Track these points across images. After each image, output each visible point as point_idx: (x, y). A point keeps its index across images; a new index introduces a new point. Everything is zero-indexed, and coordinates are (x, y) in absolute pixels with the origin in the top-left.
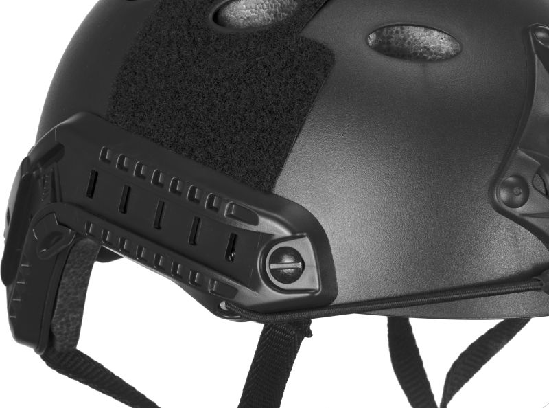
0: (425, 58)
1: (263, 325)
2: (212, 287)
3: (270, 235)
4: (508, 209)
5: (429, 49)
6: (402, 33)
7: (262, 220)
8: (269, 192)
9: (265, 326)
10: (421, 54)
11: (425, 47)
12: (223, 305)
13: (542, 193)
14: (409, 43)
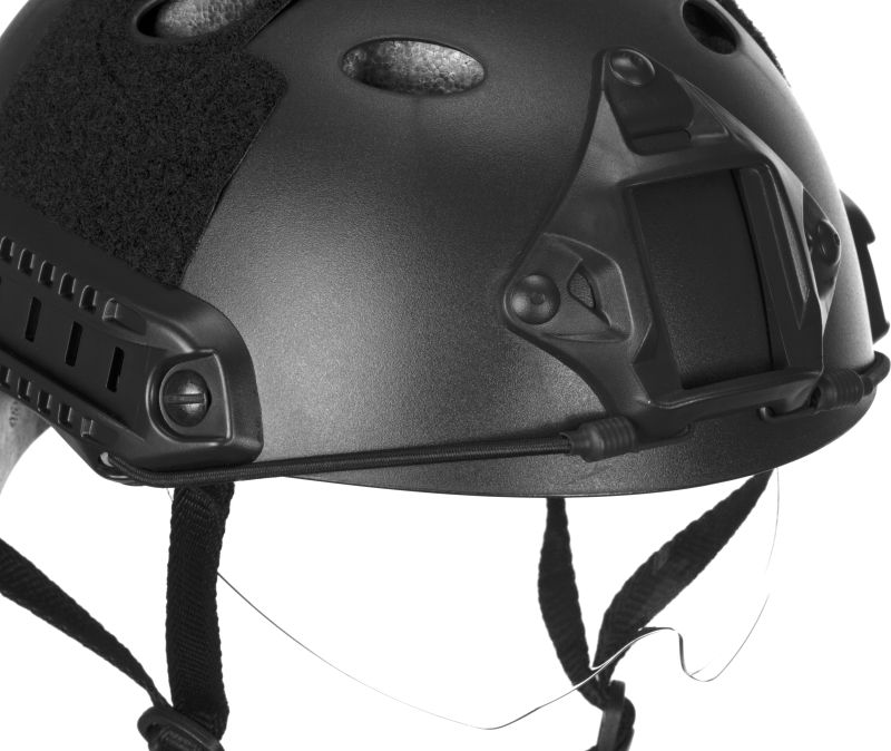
0: (441, 93)
1: (172, 490)
2: (87, 428)
3: (162, 351)
4: (523, 325)
5: (446, 79)
6: (408, 52)
7: (152, 326)
8: (174, 286)
9: (176, 492)
10: (435, 85)
11: (441, 76)
12: (105, 457)
13: (588, 307)
14: (417, 69)
